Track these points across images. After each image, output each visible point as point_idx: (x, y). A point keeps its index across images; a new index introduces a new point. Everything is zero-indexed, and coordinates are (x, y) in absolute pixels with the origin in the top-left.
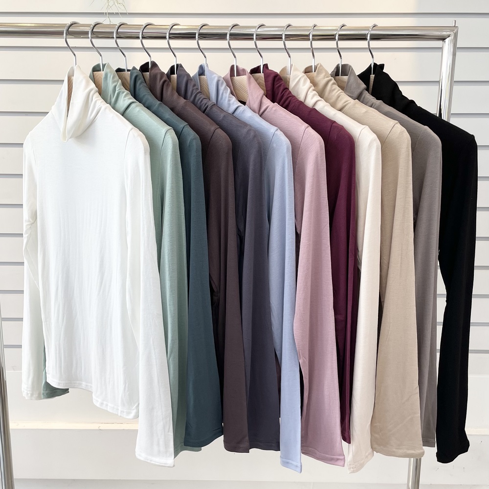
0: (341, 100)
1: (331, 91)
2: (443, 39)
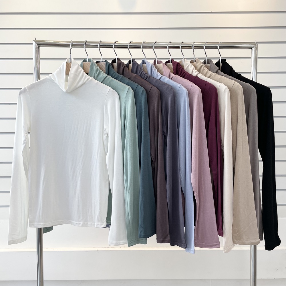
0: (208, 74)
1: (204, 70)
2: (251, 48)
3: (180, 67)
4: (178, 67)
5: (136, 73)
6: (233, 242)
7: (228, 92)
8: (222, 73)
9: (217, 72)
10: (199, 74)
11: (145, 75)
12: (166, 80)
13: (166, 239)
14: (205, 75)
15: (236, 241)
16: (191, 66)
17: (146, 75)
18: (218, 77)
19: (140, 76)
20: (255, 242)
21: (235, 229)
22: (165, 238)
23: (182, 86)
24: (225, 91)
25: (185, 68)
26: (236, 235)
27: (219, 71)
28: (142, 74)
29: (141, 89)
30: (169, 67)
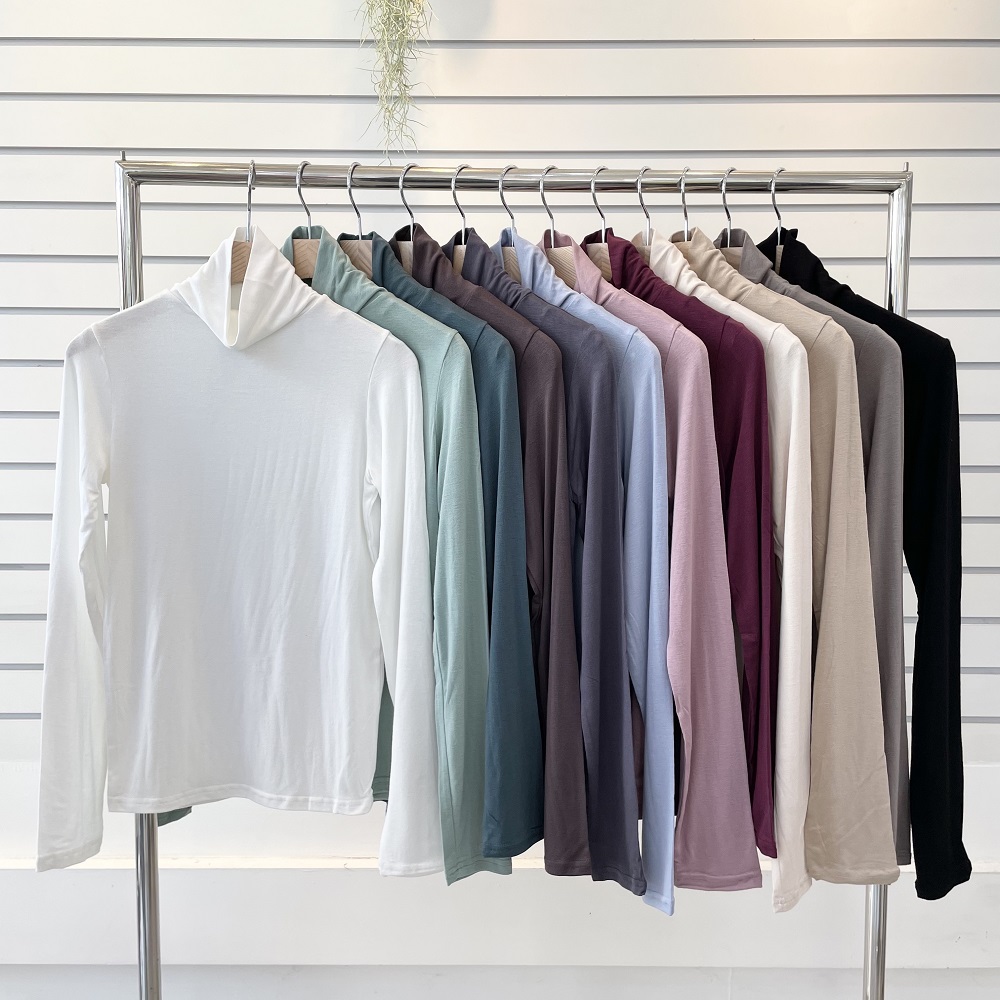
0: (735, 285)
1: (718, 270)
2: (890, 191)
3: (636, 261)
4: (628, 258)
5: (479, 282)
6: (808, 871)
7: (802, 358)
8: (784, 283)
9: (763, 280)
10: (701, 289)
11: (509, 287)
12: (584, 307)
13: (578, 863)
14: (723, 292)
15: (815, 867)
16: (675, 254)
17: (515, 287)
18: (770, 297)
19: (494, 292)
20: (881, 875)
21: (814, 828)
22: (574, 857)
23: (640, 334)
24: (790, 354)
25: (654, 262)
26: (817, 849)
27: (775, 277)
28: (501, 283)
29: (495, 342)
30: (597, 256)
